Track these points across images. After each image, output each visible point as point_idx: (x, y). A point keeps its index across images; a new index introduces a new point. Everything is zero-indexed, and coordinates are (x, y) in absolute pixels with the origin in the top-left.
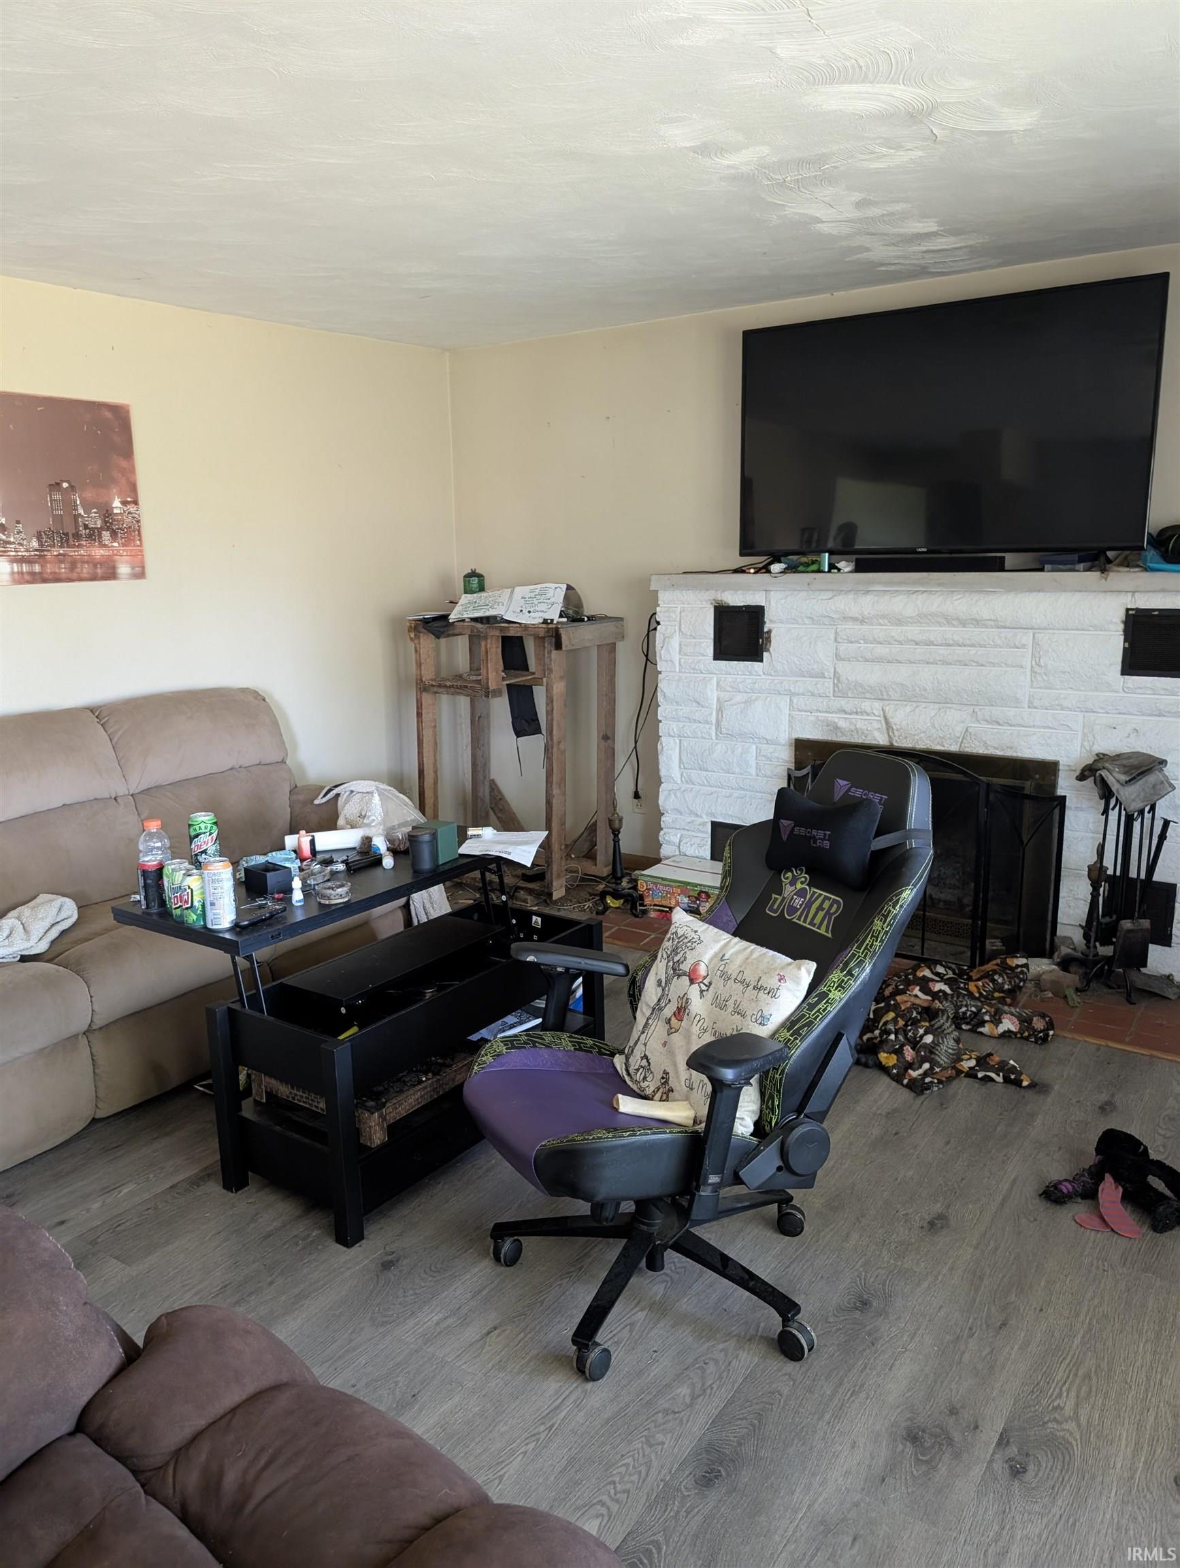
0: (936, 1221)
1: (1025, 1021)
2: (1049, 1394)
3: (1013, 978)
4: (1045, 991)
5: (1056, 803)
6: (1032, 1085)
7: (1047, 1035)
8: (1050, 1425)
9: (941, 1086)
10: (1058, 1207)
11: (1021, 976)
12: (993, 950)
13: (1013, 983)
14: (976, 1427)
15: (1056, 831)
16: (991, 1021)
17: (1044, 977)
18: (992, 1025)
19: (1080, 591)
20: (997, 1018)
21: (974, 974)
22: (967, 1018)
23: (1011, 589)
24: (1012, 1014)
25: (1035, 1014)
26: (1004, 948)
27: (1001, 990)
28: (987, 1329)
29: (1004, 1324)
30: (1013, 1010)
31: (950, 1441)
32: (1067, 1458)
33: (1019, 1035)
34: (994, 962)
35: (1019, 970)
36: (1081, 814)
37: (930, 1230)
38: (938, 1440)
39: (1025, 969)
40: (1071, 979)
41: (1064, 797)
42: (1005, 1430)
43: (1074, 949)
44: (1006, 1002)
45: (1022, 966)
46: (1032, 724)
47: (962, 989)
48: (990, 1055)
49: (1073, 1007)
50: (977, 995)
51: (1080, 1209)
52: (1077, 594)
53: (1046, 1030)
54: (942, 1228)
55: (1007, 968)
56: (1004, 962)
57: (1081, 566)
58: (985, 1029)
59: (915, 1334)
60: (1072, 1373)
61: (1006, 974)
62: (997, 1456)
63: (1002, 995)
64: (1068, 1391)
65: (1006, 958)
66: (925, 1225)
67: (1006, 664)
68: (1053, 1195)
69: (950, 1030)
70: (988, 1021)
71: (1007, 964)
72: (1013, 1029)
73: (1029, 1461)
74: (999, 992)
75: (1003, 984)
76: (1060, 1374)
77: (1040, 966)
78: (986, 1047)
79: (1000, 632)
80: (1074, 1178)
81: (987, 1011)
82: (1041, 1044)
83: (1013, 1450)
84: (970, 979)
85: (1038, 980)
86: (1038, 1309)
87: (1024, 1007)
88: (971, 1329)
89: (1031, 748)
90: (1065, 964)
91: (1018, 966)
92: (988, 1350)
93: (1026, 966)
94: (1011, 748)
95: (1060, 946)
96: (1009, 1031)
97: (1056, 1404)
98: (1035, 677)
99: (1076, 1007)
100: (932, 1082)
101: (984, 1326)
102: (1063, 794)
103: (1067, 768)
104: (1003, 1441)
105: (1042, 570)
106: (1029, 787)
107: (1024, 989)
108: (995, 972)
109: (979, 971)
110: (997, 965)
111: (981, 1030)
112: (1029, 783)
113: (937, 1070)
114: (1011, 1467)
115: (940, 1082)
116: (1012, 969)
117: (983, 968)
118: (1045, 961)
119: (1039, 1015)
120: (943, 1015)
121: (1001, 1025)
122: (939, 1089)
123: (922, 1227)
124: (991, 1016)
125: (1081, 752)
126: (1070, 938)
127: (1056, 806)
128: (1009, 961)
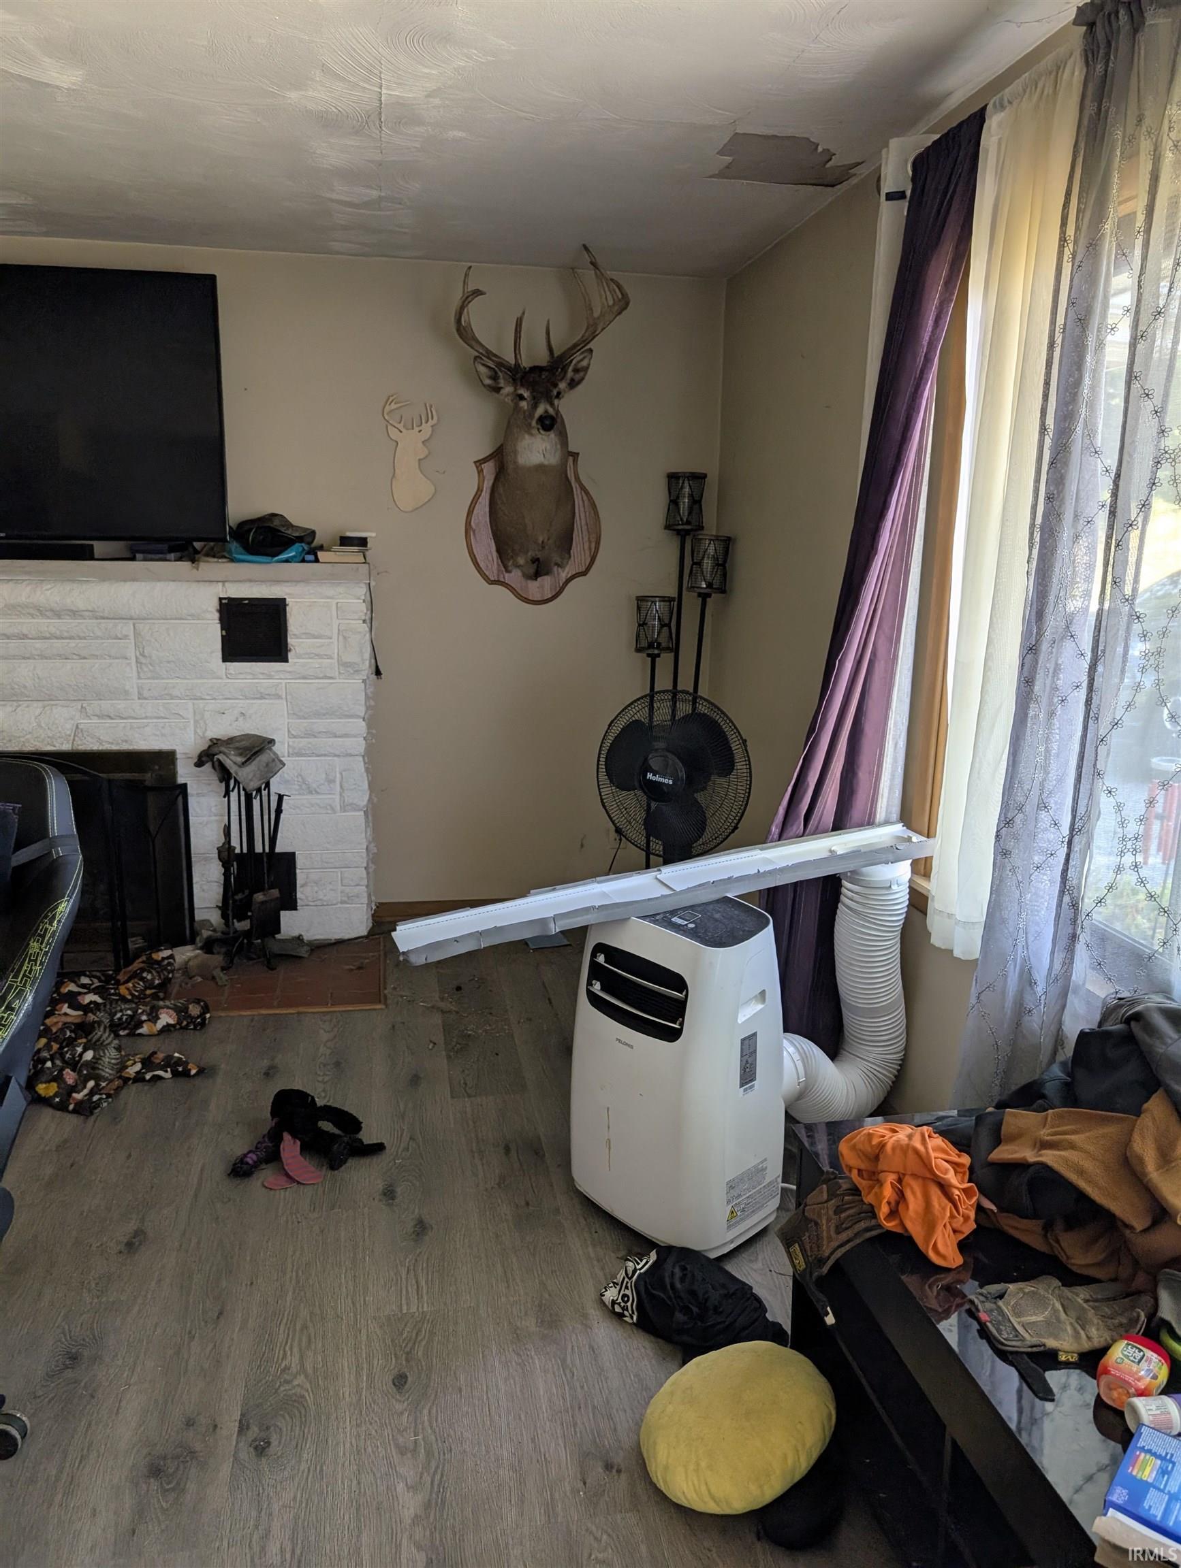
0: (134, 1240)
1: (181, 1011)
2: (275, 1360)
3: (162, 971)
4: (194, 977)
5: (178, 792)
6: (201, 1071)
7: (204, 1019)
8: (282, 1389)
9: (110, 1100)
10: (247, 1179)
11: (169, 968)
12: (136, 949)
13: (162, 977)
14: (216, 1426)
15: (182, 819)
16: (149, 1020)
17: (191, 963)
18: (150, 1023)
19: (174, 581)
20: (154, 1015)
21: (121, 977)
22: (122, 1024)
23: (104, 579)
24: (168, 1008)
25: (189, 1002)
26: (146, 944)
27: (151, 986)
28: (206, 1326)
29: (221, 1313)
30: (168, 1003)
31: (192, 1453)
32: (303, 1412)
33: (178, 1027)
34: (140, 960)
35: (166, 962)
36: (203, 799)
37: (129, 1252)
38: (181, 1459)
39: (171, 960)
40: (217, 959)
41: (185, 785)
42: (243, 1415)
43: (214, 931)
44: (159, 996)
45: (168, 958)
46: (144, 716)
47: (113, 994)
48: (155, 1053)
49: (221, 986)
50: (129, 997)
51: (267, 1174)
52: (171, 583)
53: (202, 1015)
54: (140, 1244)
55: (153, 964)
56: (150, 958)
57: (172, 556)
58: (144, 1030)
59: (135, 1364)
60: (291, 1330)
61: (155, 969)
62: (241, 1444)
63: (153, 991)
64: (291, 1349)
65: (150, 954)
66: (122, 1247)
67: (110, 656)
68: (240, 1170)
69: (110, 1039)
70: (145, 1021)
71: (152, 959)
72: (171, 1022)
73: (270, 1433)
74: (151, 989)
75: (153, 979)
76: (281, 1337)
77: (185, 954)
78: (147, 1047)
79: (100, 623)
80: (256, 1148)
81: (144, 1011)
82: (200, 1029)
83: (254, 1431)
84: (118, 983)
85: (185, 969)
86: (249, 1283)
87: (177, 998)
88: (190, 1333)
89: (146, 741)
90: (208, 947)
91: (163, 959)
92: (211, 1346)
93: (171, 957)
94: (126, 741)
95: (201, 931)
96: (168, 1025)
97: (283, 1365)
98: (141, 668)
99: (225, 985)
100: (100, 1099)
101: (203, 1324)
102: (183, 782)
103: (184, 756)
104: (243, 1428)
105: (133, 559)
106: (148, 778)
107: (173, 981)
108: (143, 970)
109: (125, 972)
110: (143, 962)
111: (140, 1031)
112: (149, 775)
113: (103, 1084)
114: (256, 1448)
115: (109, 1096)
116: (158, 963)
117: (130, 968)
118: (189, 947)
119: (194, 1002)
120: (99, 1027)
121: (159, 1021)
122: (109, 1104)
123: (120, 1252)
124: (148, 1015)
125: (195, 739)
126: (208, 921)
127: (178, 796)
128: (154, 956)
